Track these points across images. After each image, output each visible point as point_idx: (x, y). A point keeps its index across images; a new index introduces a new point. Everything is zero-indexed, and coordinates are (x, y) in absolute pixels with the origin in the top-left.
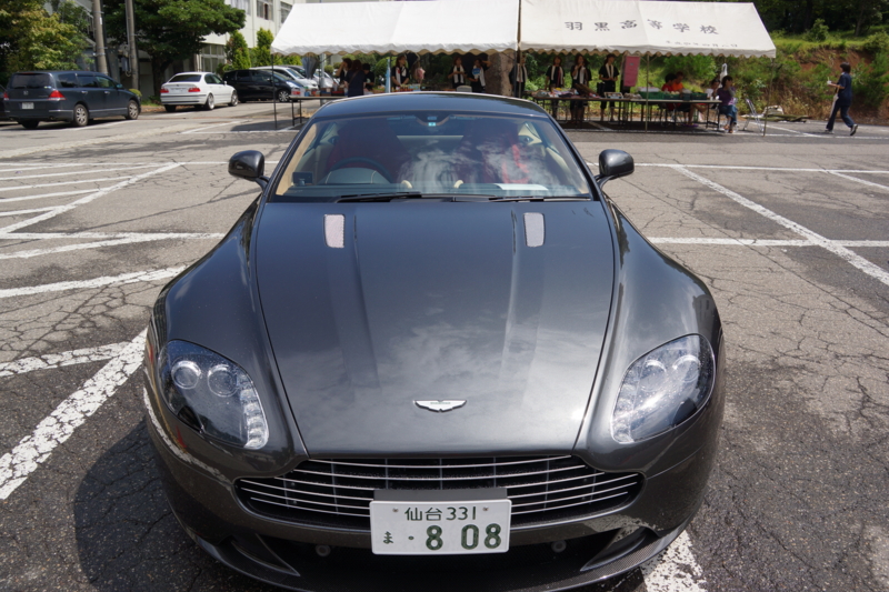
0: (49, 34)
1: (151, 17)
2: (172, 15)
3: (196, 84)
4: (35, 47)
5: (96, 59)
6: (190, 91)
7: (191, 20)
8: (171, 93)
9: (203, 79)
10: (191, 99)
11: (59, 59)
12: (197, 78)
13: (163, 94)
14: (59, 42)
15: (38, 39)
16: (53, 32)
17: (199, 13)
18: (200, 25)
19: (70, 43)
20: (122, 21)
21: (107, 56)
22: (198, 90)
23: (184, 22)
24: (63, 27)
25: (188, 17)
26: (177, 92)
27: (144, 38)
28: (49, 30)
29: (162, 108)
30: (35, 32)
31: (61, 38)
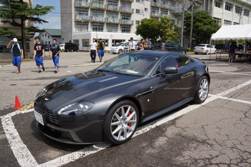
0: (170, 34)
1: (197, 29)
2: (202, 29)
3: (203, 47)
4: (167, 37)
5: (180, 40)
6: (201, 49)
7: (207, 30)
8: (197, 49)
9: (206, 46)
10: (202, 51)
11: (171, 40)
12: (204, 46)
13: (194, 50)
14: (172, 36)
15: (168, 35)
16: (171, 34)
17: (209, 29)
18: (209, 31)
19: (175, 36)
20: (189, 31)
21: (183, 39)
22: (204, 49)
23: (205, 31)
24: (174, 32)
25: (206, 29)
26: (198, 49)
27: (195, 35)
28: (170, 33)
29: (194, 53)
30: (167, 34)
31: (173, 35)
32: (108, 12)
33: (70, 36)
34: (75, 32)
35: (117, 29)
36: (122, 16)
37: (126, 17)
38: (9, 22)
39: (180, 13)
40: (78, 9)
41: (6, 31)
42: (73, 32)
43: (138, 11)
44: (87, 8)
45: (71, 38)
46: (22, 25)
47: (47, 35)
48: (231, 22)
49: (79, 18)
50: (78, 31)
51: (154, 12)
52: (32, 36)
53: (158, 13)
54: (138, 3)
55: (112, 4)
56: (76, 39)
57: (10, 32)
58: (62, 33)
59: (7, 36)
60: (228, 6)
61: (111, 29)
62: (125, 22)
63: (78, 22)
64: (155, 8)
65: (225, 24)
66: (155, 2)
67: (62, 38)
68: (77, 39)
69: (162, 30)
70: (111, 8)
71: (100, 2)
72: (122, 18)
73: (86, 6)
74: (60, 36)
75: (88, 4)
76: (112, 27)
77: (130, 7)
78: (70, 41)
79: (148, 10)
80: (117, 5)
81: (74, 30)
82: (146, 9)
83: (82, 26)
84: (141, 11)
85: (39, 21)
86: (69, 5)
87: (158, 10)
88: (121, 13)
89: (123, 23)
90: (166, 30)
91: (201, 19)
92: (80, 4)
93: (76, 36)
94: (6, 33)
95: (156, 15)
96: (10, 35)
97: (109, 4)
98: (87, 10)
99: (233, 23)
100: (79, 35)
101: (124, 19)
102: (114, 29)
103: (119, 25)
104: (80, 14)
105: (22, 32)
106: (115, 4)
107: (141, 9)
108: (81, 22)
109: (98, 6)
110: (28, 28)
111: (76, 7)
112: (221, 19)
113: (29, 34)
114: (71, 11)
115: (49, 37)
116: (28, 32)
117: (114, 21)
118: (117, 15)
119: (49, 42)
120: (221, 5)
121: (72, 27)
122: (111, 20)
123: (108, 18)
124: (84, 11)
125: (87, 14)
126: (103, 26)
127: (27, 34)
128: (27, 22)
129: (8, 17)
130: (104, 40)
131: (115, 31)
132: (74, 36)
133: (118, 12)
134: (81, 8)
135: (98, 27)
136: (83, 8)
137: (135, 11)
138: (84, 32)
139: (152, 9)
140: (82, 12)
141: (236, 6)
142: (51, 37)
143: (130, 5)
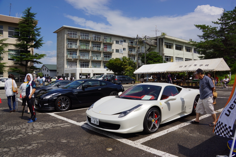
0: (128, 69)
30: (126, 69)
31: (130, 70)
32: (93, 52)
33: (62, 71)
34: (67, 67)
35: (100, 65)
36: (104, 55)
37: (107, 56)
38: (19, 63)
39: (142, 54)
40: (69, 51)
41: (16, 69)
42: (65, 68)
43: (117, 51)
44: (76, 50)
45: (64, 72)
46: (26, 65)
47: (47, 69)
48: (183, 58)
49: (70, 57)
50: (68, 67)
51: (131, 51)
52: (32, 72)
53: (135, 51)
54: (117, 45)
55: (96, 46)
56: (66, 73)
57: (19, 70)
58: (57, 68)
59: (17, 72)
60: (178, 47)
61: (95, 65)
62: (106, 59)
63: (69, 60)
64: (132, 48)
65: (178, 61)
66: (132, 43)
67: (57, 72)
68: (68, 73)
69: (123, 66)
70: (95, 49)
71: (86, 45)
72: (105, 57)
73: (76, 48)
74: (56, 71)
75: (77, 46)
76: (96, 63)
77: (111, 48)
78: (63, 75)
79: (126, 50)
80: (100, 47)
81: (66, 66)
82: (124, 49)
83: (72, 63)
84: (120, 51)
85: (37, 62)
86: (63, 47)
87: (135, 49)
88: (103, 53)
89: (104, 60)
90: (125, 66)
91: (152, 58)
92: (71, 47)
93: (67, 70)
94: (16, 70)
95: (133, 53)
96: (18, 71)
97: (93, 46)
98: (76, 51)
99: (184, 59)
100: (69, 70)
101: (106, 57)
102: (97, 65)
103: (102, 62)
104: (71, 54)
105: (26, 69)
106: (99, 46)
107: (120, 49)
108: (72, 60)
109: (85, 48)
110: (30, 67)
111: (67, 49)
112: (173, 57)
113: (30, 71)
114: (64, 52)
115: (48, 71)
116: (29, 69)
117: (97, 59)
118: (100, 54)
119: (48, 75)
120: (172, 46)
121: (64, 64)
122: (95, 58)
123: (92, 57)
124: (74, 52)
125: (76, 54)
126: (88, 63)
127: (29, 71)
128: (29, 63)
129: (18, 61)
130: (87, 74)
131: (98, 66)
132: (66, 70)
133: (101, 52)
134: (71, 49)
135: (84, 64)
136: (73, 49)
137: (115, 51)
138: (73, 68)
139: (129, 49)
140: (72, 53)
141: (185, 47)
142: (49, 71)
143: (111, 46)
